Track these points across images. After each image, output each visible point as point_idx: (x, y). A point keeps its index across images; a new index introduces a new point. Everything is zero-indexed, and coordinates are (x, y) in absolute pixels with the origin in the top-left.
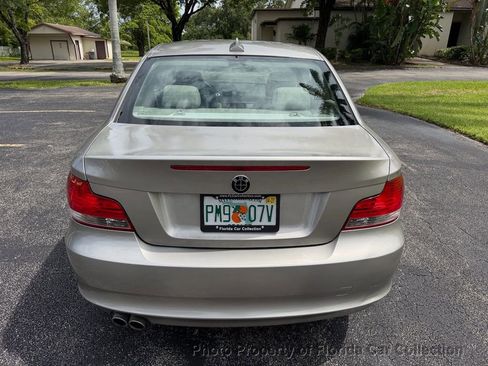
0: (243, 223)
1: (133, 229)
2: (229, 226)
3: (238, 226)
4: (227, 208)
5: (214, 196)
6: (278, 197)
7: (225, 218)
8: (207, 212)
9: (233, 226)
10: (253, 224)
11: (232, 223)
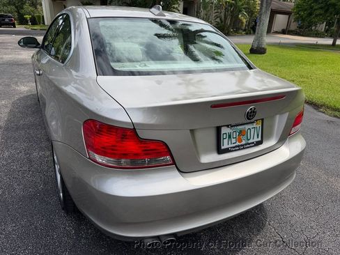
0: (244, 142)
1: (174, 163)
2: (236, 146)
3: (241, 145)
4: (235, 133)
5: (228, 126)
6: (262, 120)
7: (234, 141)
8: (223, 139)
9: (238, 146)
10: (250, 142)
11: (238, 144)
